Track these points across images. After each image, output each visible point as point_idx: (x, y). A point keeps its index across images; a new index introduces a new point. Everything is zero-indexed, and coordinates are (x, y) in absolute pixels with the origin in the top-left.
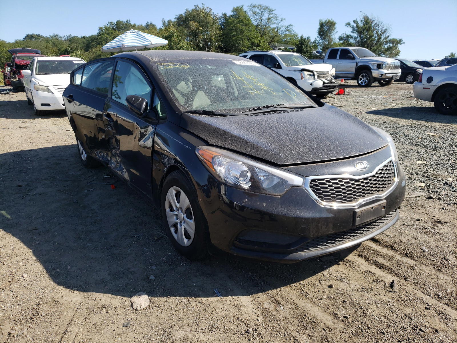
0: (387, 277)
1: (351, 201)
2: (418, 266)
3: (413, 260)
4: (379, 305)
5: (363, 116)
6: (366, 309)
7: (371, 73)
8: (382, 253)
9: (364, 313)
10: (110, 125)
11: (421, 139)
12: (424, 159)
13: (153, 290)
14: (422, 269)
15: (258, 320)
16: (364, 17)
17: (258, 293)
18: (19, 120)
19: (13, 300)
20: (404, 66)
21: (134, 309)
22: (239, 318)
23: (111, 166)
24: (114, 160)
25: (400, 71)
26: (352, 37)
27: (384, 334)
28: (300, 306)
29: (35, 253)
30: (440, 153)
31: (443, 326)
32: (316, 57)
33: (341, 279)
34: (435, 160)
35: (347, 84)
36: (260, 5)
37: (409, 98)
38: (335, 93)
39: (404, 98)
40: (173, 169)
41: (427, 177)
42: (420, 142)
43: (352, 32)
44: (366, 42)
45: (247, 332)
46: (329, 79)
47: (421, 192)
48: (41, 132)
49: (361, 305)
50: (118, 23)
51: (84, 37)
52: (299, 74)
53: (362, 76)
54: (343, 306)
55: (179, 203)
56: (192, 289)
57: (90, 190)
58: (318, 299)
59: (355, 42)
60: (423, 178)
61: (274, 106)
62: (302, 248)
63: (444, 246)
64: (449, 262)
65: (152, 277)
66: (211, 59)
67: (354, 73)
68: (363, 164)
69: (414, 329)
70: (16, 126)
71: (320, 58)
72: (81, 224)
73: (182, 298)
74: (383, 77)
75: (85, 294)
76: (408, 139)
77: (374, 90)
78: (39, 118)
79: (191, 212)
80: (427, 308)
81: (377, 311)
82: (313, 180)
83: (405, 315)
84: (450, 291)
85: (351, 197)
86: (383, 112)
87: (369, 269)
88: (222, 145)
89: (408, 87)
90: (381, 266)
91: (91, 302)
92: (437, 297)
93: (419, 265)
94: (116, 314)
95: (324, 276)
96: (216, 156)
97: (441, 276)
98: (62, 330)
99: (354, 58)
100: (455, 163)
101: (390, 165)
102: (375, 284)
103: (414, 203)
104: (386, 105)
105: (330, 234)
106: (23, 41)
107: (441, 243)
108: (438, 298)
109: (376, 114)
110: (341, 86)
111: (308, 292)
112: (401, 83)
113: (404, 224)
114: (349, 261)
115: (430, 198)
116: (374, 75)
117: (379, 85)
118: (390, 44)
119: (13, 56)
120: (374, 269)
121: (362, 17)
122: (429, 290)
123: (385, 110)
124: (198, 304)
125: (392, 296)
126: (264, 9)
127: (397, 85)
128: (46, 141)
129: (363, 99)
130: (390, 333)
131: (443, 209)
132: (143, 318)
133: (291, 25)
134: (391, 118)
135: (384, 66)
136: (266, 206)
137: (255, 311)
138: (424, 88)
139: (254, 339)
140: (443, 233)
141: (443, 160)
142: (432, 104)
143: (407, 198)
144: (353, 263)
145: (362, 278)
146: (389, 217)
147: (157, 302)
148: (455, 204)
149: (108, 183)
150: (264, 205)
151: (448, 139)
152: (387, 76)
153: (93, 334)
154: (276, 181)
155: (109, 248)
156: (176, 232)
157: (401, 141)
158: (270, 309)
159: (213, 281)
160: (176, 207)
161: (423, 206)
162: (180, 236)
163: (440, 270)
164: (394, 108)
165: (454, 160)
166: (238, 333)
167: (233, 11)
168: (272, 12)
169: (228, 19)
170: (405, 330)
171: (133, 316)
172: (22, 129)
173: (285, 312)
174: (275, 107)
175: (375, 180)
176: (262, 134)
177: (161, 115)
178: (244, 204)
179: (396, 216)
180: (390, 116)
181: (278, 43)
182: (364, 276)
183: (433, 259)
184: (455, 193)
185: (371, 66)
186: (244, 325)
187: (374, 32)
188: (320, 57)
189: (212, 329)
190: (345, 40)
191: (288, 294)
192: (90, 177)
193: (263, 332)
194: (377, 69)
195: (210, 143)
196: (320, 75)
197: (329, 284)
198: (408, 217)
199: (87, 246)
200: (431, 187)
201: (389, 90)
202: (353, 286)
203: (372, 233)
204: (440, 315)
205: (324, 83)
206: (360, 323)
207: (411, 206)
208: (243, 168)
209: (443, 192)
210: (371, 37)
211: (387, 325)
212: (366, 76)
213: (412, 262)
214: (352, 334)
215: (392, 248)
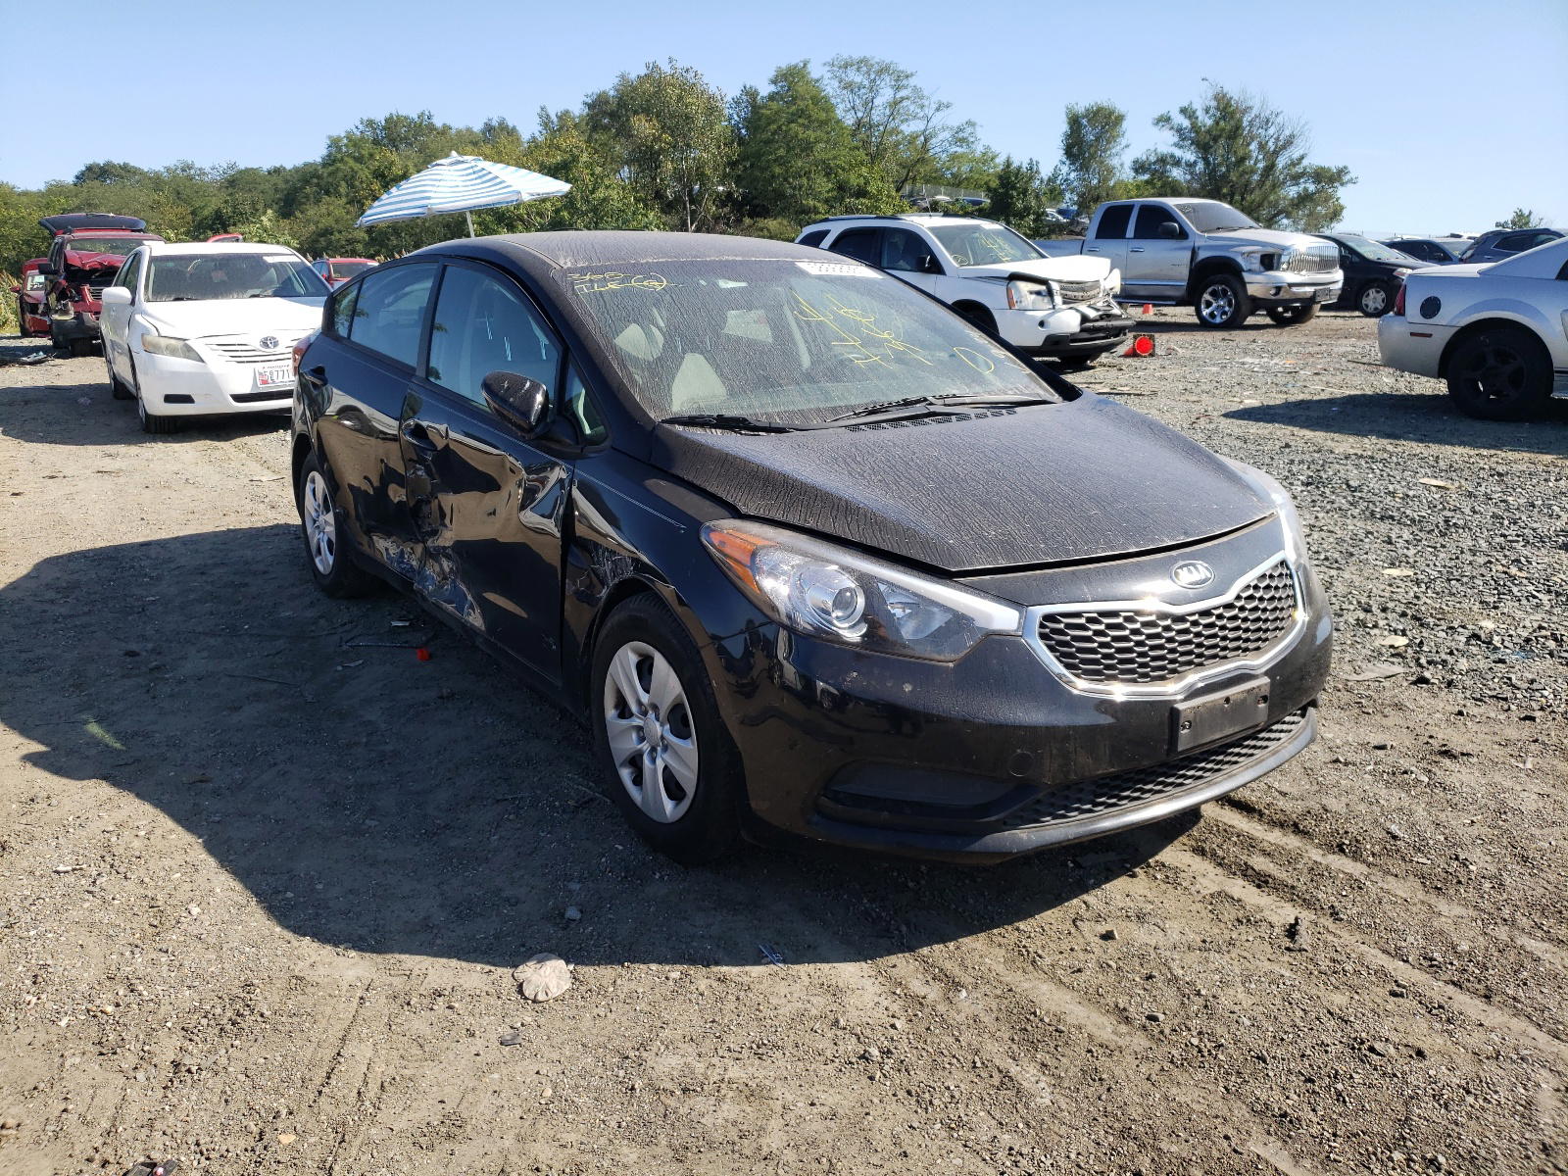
0: (1279, 911)
1: (1162, 678)
2: (1373, 878)
3: (1359, 863)
4: (1253, 986)
5: (1212, 426)
6: (1214, 997)
7: (1244, 284)
8: (1265, 844)
9: (1206, 1007)
10: (422, 461)
11: (1403, 499)
12: (1408, 563)
13: (578, 947)
14: (1385, 886)
15: (893, 1026)
16: (1216, 98)
17: (890, 953)
18: (91, 449)
19: (173, 974)
20: (1351, 260)
21: (526, 998)
22: (837, 1021)
23: (424, 587)
24: (432, 570)
25: (1338, 275)
26: (1177, 163)
27: (1265, 1062)
28: (1019, 990)
29: (211, 848)
30: (1460, 544)
31: (1440, 1041)
32: (1056, 229)
33: (1138, 917)
34: (1445, 567)
35: (1162, 319)
36: (863, 61)
37: (1370, 364)
38: (1122, 349)
39: (1351, 366)
40: (628, 589)
41: (1415, 618)
42: (1398, 509)
43: (1176, 145)
44: (1224, 176)
45: (862, 1057)
46: (1100, 305)
47: (1393, 663)
48: (169, 488)
49: (1199, 987)
50: (392, 123)
51: (277, 171)
52: (1000, 289)
53: (1214, 294)
54: (1145, 989)
55: (647, 691)
56: (695, 944)
57: (352, 665)
58: (1069, 971)
59: (1188, 177)
60: (1402, 620)
61: (925, 400)
62: (1021, 817)
63: (1458, 822)
64: (1471, 867)
65: (572, 913)
66: (730, 258)
67: (1185, 283)
68: (1196, 568)
69: (1353, 1048)
70: (85, 467)
71: (1071, 233)
72: (339, 766)
73: (667, 968)
74: (1283, 295)
75: (378, 958)
76: (1361, 498)
77: (1254, 341)
78: (154, 440)
79: (685, 716)
80: (1394, 994)
81: (1247, 1002)
82: (1050, 618)
83: (1329, 1012)
84: (1466, 948)
85: (1162, 668)
86: (1281, 412)
87: (1226, 888)
88: (779, 517)
89: (1365, 330)
90: (1261, 881)
91: (398, 982)
92: (1426, 963)
93: (1377, 875)
94: (477, 1011)
95: (1088, 906)
96: (764, 547)
97: (1442, 905)
98: (328, 1053)
99: (1183, 235)
100: (1506, 573)
101: (1281, 575)
102: (1243, 928)
103: (1369, 697)
104: (1292, 390)
105: (1103, 777)
106: (75, 185)
107: (1449, 814)
108: (1431, 965)
109: (1258, 420)
110: (1142, 326)
111: (1040, 952)
112: (1347, 314)
113: (1337, 761)
114: (1164, 866)
115: (1422, 680)
116: (1251, 290)
117: (1271, 322)
118: (1308, 185)
119: (58, 240)
120: (1238, 887)
121: (1210, 95)
122: (1404, 944)
123: (1287, 405)
124: (715, 984)
125: (1291, 960)
126: (880, 72)
127: (1333, 319)
128: (191, 516)
129: (1214, 369)
130: (1283, 1060)
131: (1460, 713)
132: (558, 1024)
133: (970, 123)
134: (1308, 434)
135: (1284, 259)
136: (911, 692)
137: (886, 1003)
138: (1412, 334)
139: (884, 1075)
140: (1457, 785)
141: (1471, 563)
142: (1441, 387)
143: (1350, 684)
144: (1177, 870)
145: (1204, 913)
146: (1282, 731)
147: (592, 981)
148: (1498, 698)
149: (406, 642)
150: (908, 688)
151: (1491, 499)
152: (1294, 293)
153: (417, 1064)
154: (939, 620)
155: (435, 834)
156: (638, 780)
157: (1335, 506)
158: (929, 997)
159: (755, 922)
160: (640, 703)
161: (1399, 707)
162: (650, 793)
163: (1440, 889)
164: (1316, 398)
165: (1503, 565)
166: (837, 1060)
167: (774, 82)
168: (905, 82)
169: (760, 108)
170: (1327, 1052)
171: (526, 1018)
172: (106, 476)
173: (973, 1006)
174: (931, 404)
175: (1234, 618)
176: (896, 483)
177: (588, 431)
178: (847, 685)
179: (1304, 728)
180: (1302, 427)
181: (927, 182)
182: (1210, 907)
183: (1420, 860)
184: (1500, 665)
185: (1240, 260)
186: (854, 1039)
187: (1253, 146)
188: (1072, 228)
189: (759, 1051)
190: (1155, 171)
191: (981, 957)
192: (345, 624)
193: (912, 1057)
194: (1262, 269)
195: (743, 510)
196: (1069, 293)
197: (1102, 929)
198: (1350, 739)
199: (364, 827)
200: (1425, 648)
201: (1303, 340)
202: (1175, 937)
203: (1230, 777)
204: (1434, 1011)
205: (1085, 319)
206: (1195, 1034)
207: (1361, 707)
208: (840, 581)
209: (1463, 664)
210: (1242, 160)
211: (1275, 1037)
212: (1225, 292)
213: (1357, 869)
214: (1172, 1062)
215: (1296, 829)
